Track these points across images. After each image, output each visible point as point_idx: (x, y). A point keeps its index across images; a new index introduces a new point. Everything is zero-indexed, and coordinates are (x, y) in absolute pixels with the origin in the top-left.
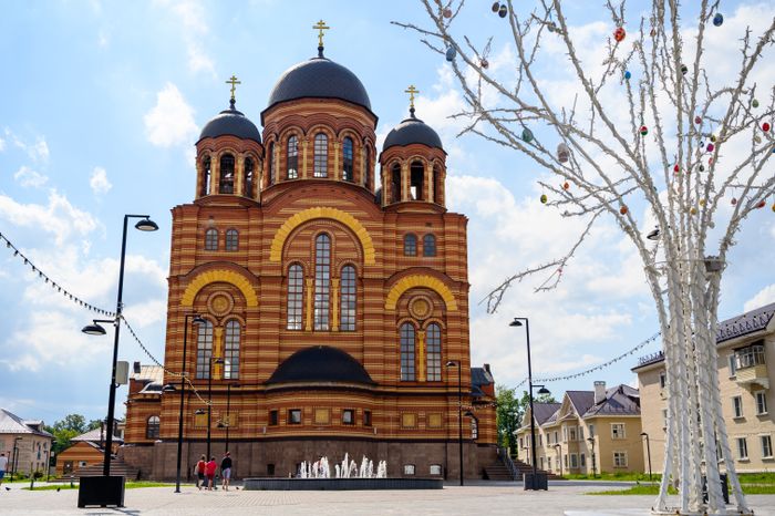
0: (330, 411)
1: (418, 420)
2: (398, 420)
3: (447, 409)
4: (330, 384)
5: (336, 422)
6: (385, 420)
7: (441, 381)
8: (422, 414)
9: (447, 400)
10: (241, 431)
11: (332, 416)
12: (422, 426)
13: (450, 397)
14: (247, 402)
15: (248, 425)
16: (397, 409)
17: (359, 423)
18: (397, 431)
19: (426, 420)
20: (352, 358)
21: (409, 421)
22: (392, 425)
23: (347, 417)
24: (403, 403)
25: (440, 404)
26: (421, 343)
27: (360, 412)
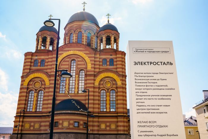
0: (69, 122)
1: (106, 126)
2: (99, 126)
3: (117, 122)
4: (69, 112)
5: (71, 126)
6: (93, 126)
7: (116, 111)
8: (108, 124)
9: (117, 118)
10: (40, 130)
11: (70, 124)
12: (108, 128)
13: (118, 117)
14: (43, 120)
15: (42, 128)
16: (98, 122)
17: (81, 127)
18: (98, 131)
19: (109, 126)
20: (82, 103)
21: (103, 126)
22: (96, 128)
23: (76, 124)
24: (100, 120)
25: (115, 120)
26: (108, 97)
27: (81, 122)
